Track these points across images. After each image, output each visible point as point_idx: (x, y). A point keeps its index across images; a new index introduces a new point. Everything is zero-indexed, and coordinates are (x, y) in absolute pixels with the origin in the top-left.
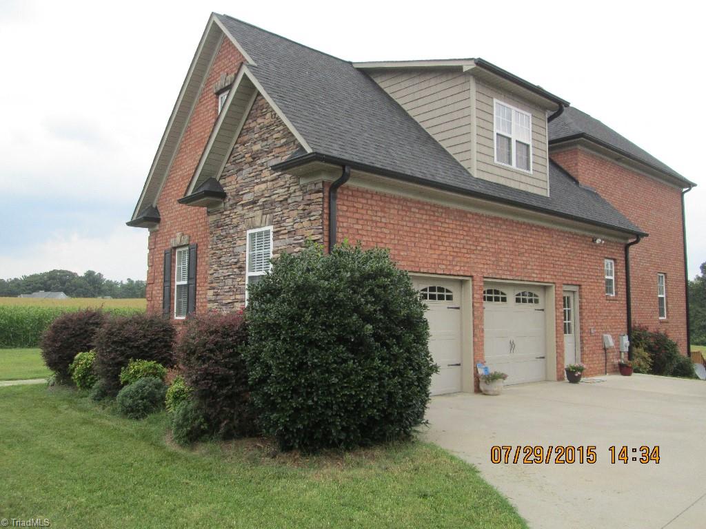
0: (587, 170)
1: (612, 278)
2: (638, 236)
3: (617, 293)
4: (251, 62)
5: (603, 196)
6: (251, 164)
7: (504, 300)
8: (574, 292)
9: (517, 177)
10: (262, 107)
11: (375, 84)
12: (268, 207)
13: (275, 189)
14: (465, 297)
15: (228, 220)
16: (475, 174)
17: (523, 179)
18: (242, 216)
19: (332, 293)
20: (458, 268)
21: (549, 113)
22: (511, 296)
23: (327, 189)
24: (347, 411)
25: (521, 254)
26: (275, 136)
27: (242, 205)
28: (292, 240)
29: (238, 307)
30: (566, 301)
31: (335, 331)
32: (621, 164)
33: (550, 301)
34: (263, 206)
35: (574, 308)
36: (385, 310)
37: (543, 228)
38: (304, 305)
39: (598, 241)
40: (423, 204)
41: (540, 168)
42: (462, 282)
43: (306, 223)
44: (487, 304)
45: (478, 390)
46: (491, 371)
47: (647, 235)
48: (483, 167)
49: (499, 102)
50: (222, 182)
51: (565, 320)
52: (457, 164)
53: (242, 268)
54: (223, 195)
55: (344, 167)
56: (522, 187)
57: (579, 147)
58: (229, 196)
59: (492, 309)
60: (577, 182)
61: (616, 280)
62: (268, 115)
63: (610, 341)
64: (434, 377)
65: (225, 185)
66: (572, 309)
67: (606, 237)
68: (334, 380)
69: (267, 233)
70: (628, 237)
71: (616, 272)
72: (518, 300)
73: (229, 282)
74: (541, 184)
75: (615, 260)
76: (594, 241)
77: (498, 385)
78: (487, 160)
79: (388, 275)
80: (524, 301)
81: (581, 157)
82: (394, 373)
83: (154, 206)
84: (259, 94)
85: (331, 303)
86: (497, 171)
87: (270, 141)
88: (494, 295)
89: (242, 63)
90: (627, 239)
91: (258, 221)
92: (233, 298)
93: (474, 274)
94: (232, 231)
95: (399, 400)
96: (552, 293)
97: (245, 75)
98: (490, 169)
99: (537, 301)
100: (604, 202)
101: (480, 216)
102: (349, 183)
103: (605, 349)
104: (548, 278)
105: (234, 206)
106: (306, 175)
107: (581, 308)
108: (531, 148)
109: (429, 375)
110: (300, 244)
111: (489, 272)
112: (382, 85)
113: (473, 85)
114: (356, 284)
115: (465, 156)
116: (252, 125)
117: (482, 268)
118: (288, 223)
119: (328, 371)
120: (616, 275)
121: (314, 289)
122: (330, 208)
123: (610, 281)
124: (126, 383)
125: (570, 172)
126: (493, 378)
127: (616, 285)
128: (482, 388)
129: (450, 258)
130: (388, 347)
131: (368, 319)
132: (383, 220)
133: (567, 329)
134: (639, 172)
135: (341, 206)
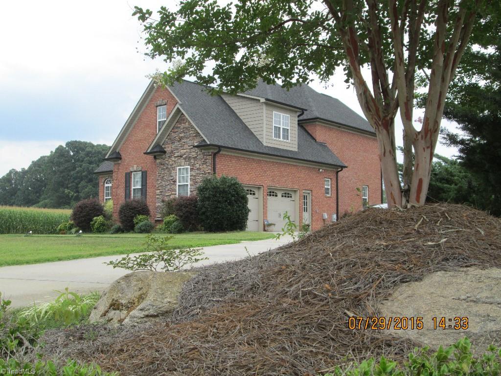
0: (321, 134)
1: (329, 187)
2: (342, 167)
3: (332, 194)
4: (180, 102)
5: (330, 147)
6: (179, 141)
7: (276, 196)
8: (309, 193)
9: (283, 143)
10: (184, 120)
11: (222, 98)
12: (188, 159)
13: (191, 152)
14: (260, 194)
15: (167, 162)
16: (265, 144)
17: (286, 144)
18: (175, 161)
19: (224, 189)
20: (257, 182)
21: (298, 114)
22: (279, 194)
23: (213, 155)
24: (227, 220)
25: (283, 177)
26: (190, 132)
27: (175, 157)
28: (199, 172)
29: (172, 197)
30: (305, 198)
31: (225, 199)
32: (341, 129)
33: (296, 197)
34: (185, 159)
35: (309, 201)
36: (237, 194)
37: (294, 165)
38: (216, 192)
39: (321, 170)
40: (245, 158)
41: (294, 139)
42: (259, 188)
43: (205, 166)
44: (269, 197)
45: (265, 230)
46: (270, 222)
47: (347, 167)
48: (268, 141)
49: (276, 112)
50: (163, 146)
51: (304, 205)
52: (258, 139)
53: (175, 182)
54: (165, 152)
55: (219, 147)
56: (285, 148)
57: (317, 123)
58: (167, 152)
59: (271, 199)
60: (316, 140)
61: (331, 189)
62: (187, 123)
63: (326, 216)
64: (250, 213)
65: (165, 148)
66: (308, 201)
67: (324, 168)
68: (225, 211)
69: (187, 169)
70: (338, 168)
71: (331, 184)
72: (282, 196)
73: (169, 187)
74: (294, 146)
75: (331, 179)
76: (319, 170)
77: (272, 228)
78: (270, 138)
79: (238, 184)
80: (285, 196)
81: (318, 128)
82: (239, 210)
83: (117, 151)
84: (182, 114)
85: (224, 192)
86: (274, 142)
87: (188, 134)
88: (272, 193)
89: (177, 103)
90: (338, 169)
91: (183, 164)
92: (170, 193)
93: (264, 185)
94: (169, 167)
95: (241, 217)
96: (298, 194)
97: (178, 108)
98: (271, 141)
99: (291, 197)
100: (329, 150)
101: (267, 161)
102: (221, 153)
103: (324, 220)
104: (296, 187)
105: (170, 157)
106: (204, 149)
107: (312, 200)
108: (289, 130)
109: (248, 212)
110: (203, 174)
111: (270, 184)
112: (225, 99)
113: (264, 107)
114: (229, 187)
115: (261, 136)
116: (179, 126)
117: (267, 182)
118: (197, 166)
119: (223, 209)
120: (331, 186)
121: (218, 188)
122: (214, 161)
123: (328, 189)
124: (137, 223)
125: (313, 135)
126: (270, 225)
127: (331, 190)
128: (266, 229)
129: (254, 179)
130: (238, 204)
131: (233, 196)
132: (231, 165)
133: (306, 210)
134: (353, 132)
135: (217, 160)
